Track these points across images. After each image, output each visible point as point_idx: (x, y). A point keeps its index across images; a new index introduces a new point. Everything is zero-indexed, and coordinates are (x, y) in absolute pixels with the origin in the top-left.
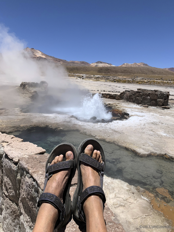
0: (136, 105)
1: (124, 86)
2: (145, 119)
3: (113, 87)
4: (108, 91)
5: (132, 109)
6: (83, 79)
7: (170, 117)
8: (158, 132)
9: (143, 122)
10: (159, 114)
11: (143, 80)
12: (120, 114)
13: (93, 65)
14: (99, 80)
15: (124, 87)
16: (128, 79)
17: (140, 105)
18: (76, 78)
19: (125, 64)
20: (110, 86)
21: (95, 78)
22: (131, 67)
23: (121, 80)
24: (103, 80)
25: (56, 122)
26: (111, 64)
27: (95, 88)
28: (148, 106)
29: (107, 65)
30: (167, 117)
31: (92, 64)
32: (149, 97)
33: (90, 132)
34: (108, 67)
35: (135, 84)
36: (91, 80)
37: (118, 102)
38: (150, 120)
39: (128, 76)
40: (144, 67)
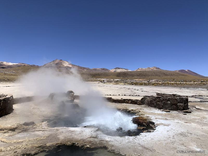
0: (157, 110)
1: (141, 88)
2: (172, 129)
3: (132, 90)
4: (128, 95)
5: (156, 116)
6: (104, 83)
7: (196, 125)
8: (191, 147)
9: (171, 134)
10: (183, 120)
11: (158, 82)
12: (145, 123)
13: (113, 70)
14: (118, 84)
15: (142, 90)
16: (144, 81)
17: (161, 110)
18: (98, 82)
19: (140, 68)
20: (129, 89)
21: (115, 82)
22: (146, 71)
23: (138, 83)
24: (122, 84)
25: (82, 138)
26: (128, 70)
27: (116, 92)
28: (169, 111)
29: (124, 70)
30: (192, 124)
31: (111, 70)
32: (169, 102)
33: (118, 150)
34: (125, 72)
35: (151, 86)
36: (111, 84)
37: (140, 108)
38: (177, 129)
39: (144, 79)
40: (157, 70)
